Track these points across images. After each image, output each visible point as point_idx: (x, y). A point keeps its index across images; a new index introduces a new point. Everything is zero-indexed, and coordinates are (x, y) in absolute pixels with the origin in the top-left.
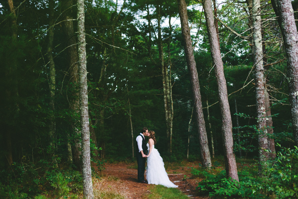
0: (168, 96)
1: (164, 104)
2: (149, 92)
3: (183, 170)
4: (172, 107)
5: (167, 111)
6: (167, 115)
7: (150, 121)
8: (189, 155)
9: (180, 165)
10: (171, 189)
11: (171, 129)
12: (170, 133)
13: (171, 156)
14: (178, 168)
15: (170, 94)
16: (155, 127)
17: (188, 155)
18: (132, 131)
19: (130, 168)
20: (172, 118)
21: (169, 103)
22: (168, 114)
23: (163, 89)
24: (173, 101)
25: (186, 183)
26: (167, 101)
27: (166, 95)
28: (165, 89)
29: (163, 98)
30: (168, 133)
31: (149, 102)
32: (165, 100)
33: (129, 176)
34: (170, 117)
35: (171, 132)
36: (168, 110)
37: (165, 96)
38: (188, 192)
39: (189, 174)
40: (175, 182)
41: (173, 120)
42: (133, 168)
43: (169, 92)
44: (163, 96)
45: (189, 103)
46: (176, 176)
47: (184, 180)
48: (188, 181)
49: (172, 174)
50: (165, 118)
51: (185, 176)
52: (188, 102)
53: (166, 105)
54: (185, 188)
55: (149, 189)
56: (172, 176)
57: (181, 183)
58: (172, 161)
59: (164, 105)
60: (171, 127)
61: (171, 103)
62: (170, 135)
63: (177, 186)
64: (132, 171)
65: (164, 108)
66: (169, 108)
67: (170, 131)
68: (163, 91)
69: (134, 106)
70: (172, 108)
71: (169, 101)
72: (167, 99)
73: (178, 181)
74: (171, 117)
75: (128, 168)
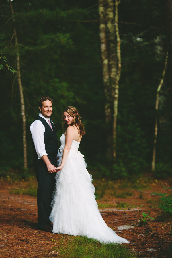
0: (109, 25)
1: (100, 43)
2: (63, 14)
3: (141, 197)
4: (119, 51)
5: (106, 62)
6: (105, 69)
7: (65, 84)
8: (156, 162)
9: (135, 187)
10: (111, 247)
11: (116, 103)
12: (112, 112)
13: (115, 166)
14: (130, 195)
15: (113, 21)
16: (78, 99)
17: (153, 164)
18: (23, 107)
19: (18, 194)
20: (118, 78)
21: (111, 42)
22: (110, 67)
23: (97, 8)
24: (121, 38)
25: (148, 231)
26: (107, 37)
27: (106, 23)
28: (101, 9)
29: (98, 31)
30: (108, 111)
31: (63, 38)
32: (102, 35)
33: (13, 213)
34: (113, 74)
35: (116, 110)
36: (108, 57)
37: (102, 26)
38: (151, 254)
39: (155, 210)
40: (121, 228)
41: (120, 82)
42: (24, 194)
43: (111, 15)
44: (99, 24)
45: (159, 44)
46: (125, 213)
47: (141, 224)
48: (151, 225)
49: (115, 210)
50: (102, 76)
51: (144, 214)
52: (157, 40)
53: (103, 47)
54: (143, 244)
55: (57, 249)
56: (114, 214)
57: (134, 231)
58: (116, 177)
59: (99, 47)
60: (114, 98)
61: (115, 42)
62: (113, 117)
63: (125, 241)
64: (20, 199)
65: (100, 53)
66: (110, 53)
67: (112, 107)
68: (97, 13)
69: (27, 48)
70: (119, 55)
71: (112, 38)
72: (107, 31)
73: (128, 227)
74: (115, 74)
75: (11, 194)
